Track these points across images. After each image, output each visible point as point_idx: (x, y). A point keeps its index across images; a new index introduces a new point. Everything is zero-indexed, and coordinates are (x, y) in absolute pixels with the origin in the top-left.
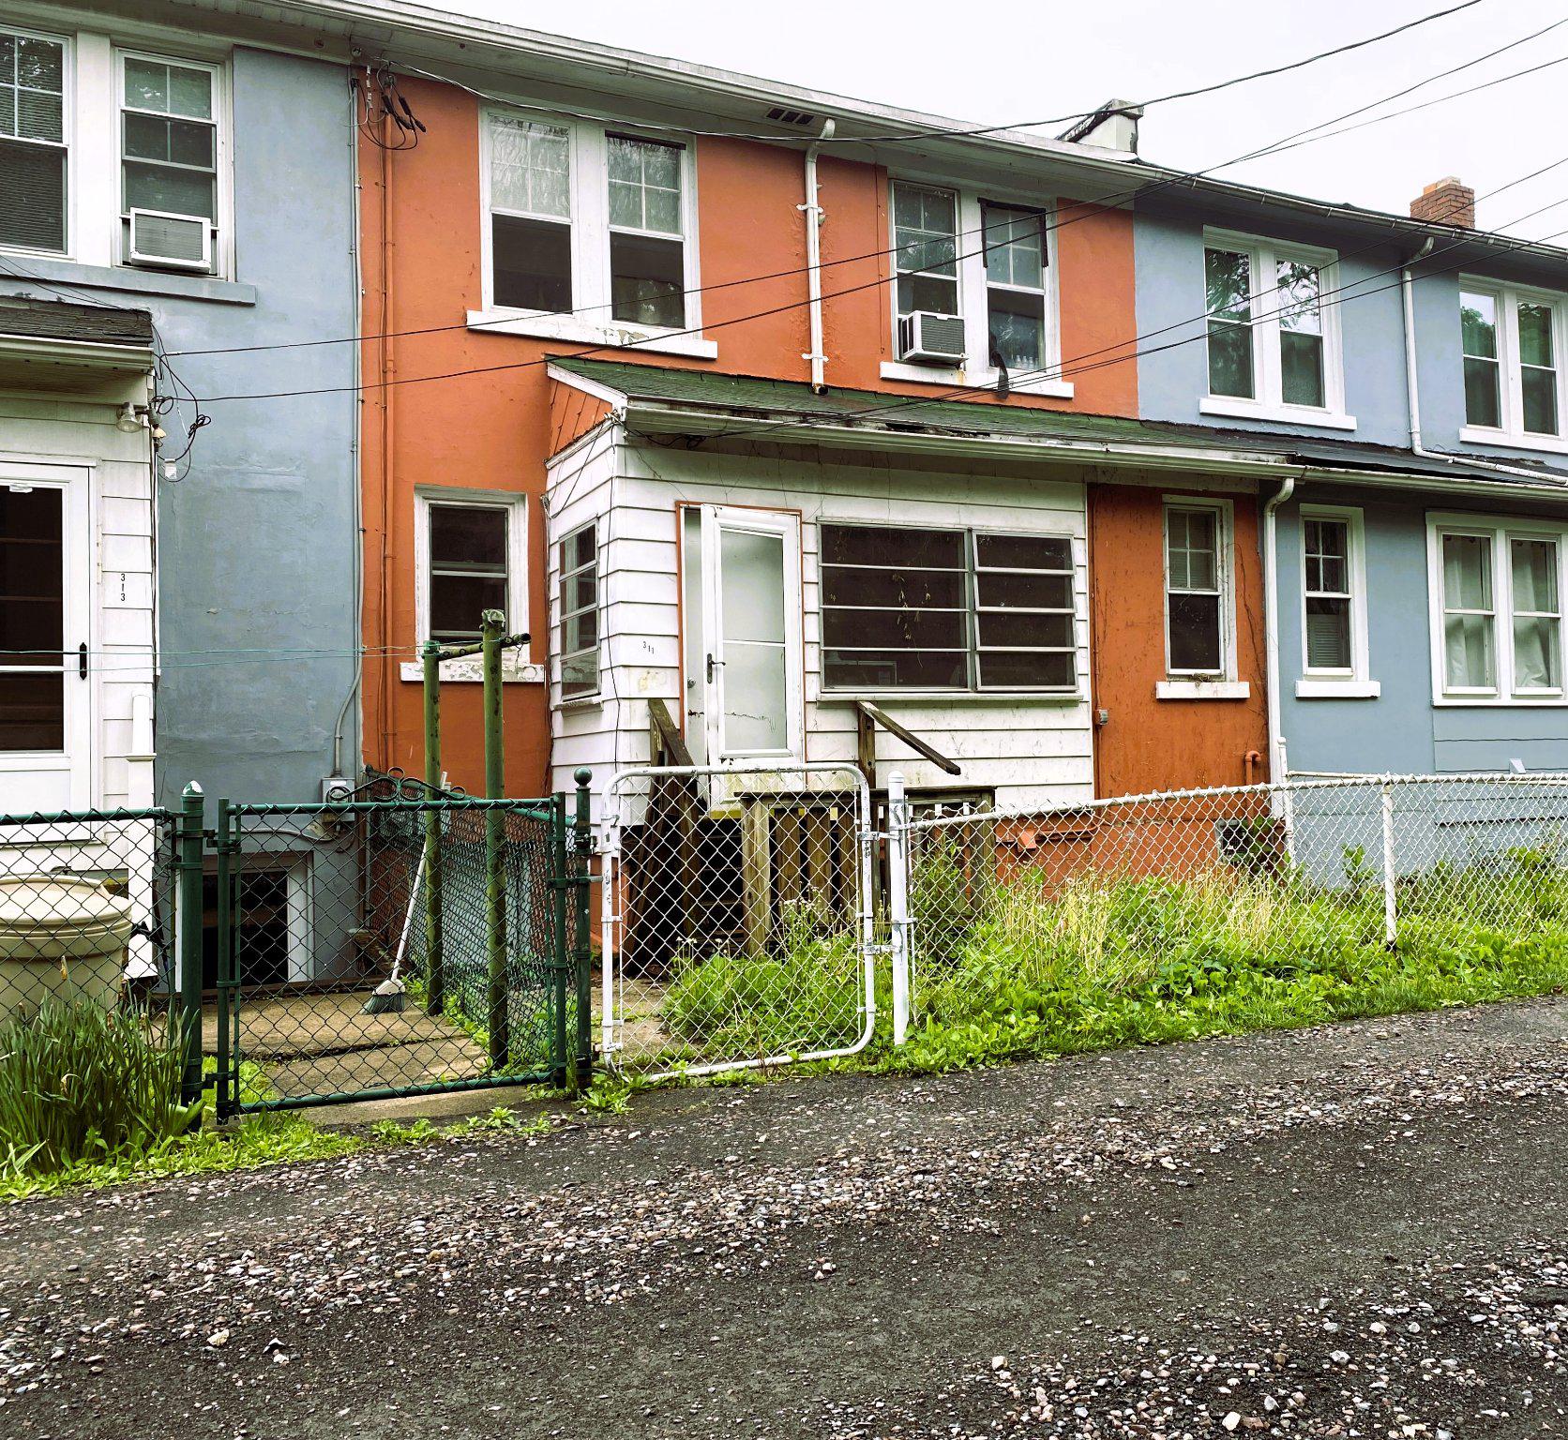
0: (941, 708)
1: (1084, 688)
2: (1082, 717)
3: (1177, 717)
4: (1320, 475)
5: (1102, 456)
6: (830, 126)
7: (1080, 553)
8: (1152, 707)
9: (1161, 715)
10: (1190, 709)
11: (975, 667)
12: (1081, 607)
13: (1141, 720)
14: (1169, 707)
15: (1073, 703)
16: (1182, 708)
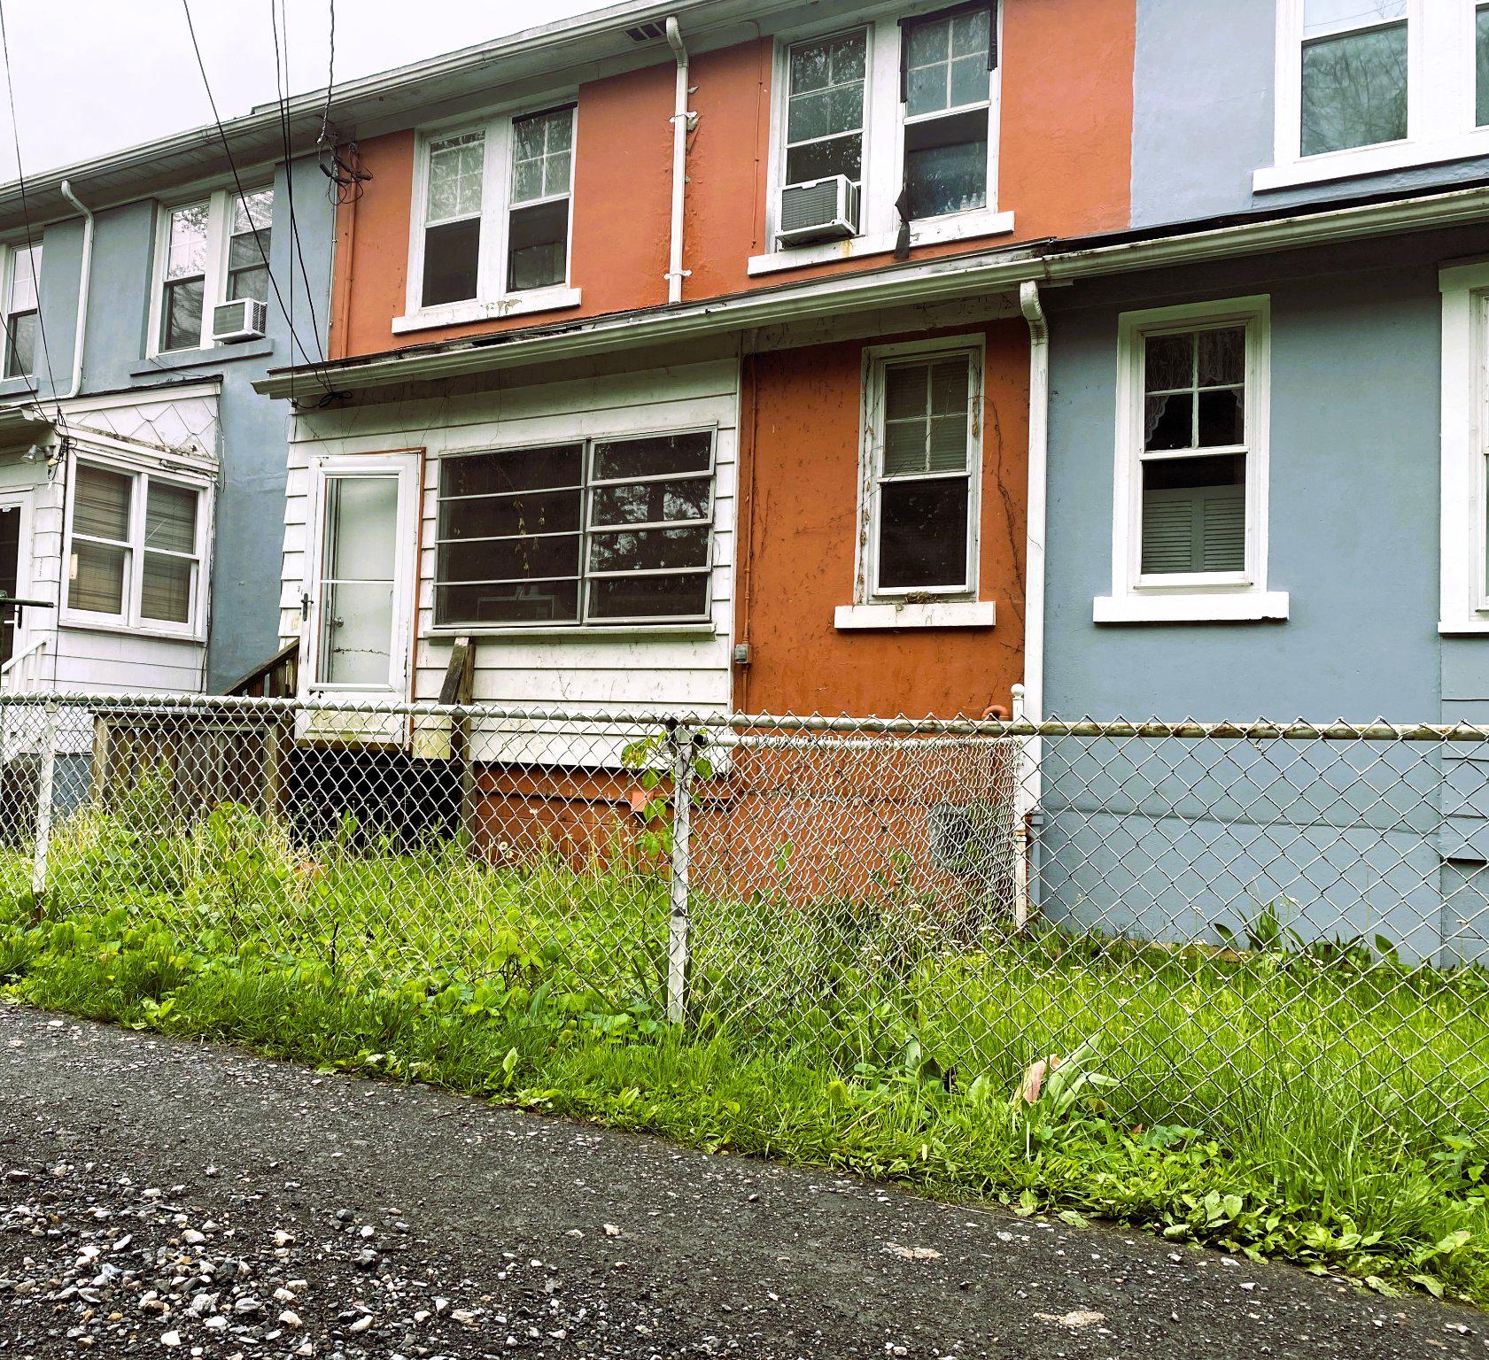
0: (550, 644)
1: (723, 616)
2: (721, 653)
3: (868, 655)
4: (1080, 264)
5: (705, 320)
6: (671, 24)
7: (727, 448)
8: (830, 640)
9: (842, 653)
10: (891, 645)
11: (586, 596)
12: (725, 515)
13: (811, 658)
14: (858, 641)
15: (708, 637)
16: (876, 642)
